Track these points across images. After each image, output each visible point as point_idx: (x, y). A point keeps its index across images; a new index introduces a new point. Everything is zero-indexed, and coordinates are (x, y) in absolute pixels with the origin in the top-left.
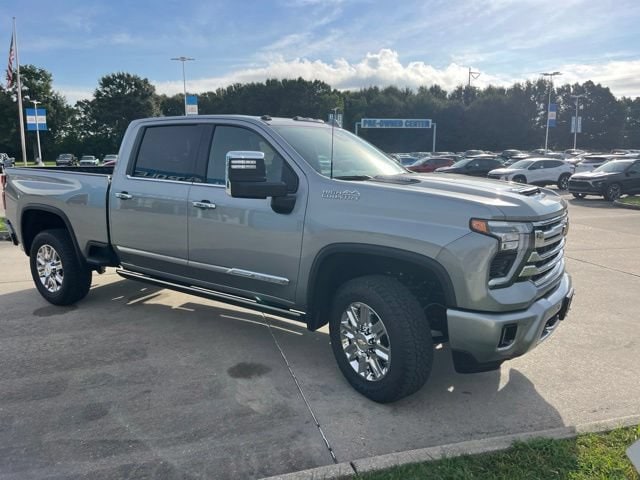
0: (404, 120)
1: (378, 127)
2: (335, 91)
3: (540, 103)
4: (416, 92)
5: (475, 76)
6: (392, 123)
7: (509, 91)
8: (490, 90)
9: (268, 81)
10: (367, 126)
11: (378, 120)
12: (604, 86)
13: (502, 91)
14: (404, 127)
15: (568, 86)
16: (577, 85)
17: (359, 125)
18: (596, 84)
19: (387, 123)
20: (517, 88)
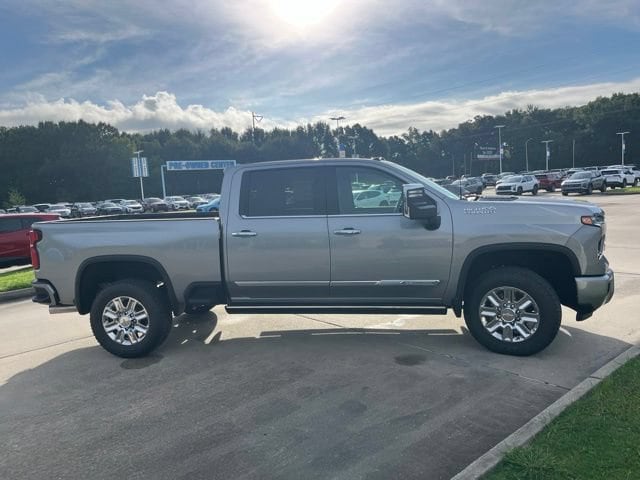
0: (210, 162)
1: (184, 168)
2: (124, 134)
3: (321, 143)
4: (208, 135)
5: (258, 119)
6: (200, 165)
7: (293, 133)
8: (276, 132)
9: (41, 124)
10: (173, 169)
11: (184, 162)
12: (368, 127)
13: (286, 133)
14: (210, 168)
15: (341, 128)
16: (348, 127)
17: (165, 169)
18: (362, 126)
19: (193, 165)
20: (300, 130)
